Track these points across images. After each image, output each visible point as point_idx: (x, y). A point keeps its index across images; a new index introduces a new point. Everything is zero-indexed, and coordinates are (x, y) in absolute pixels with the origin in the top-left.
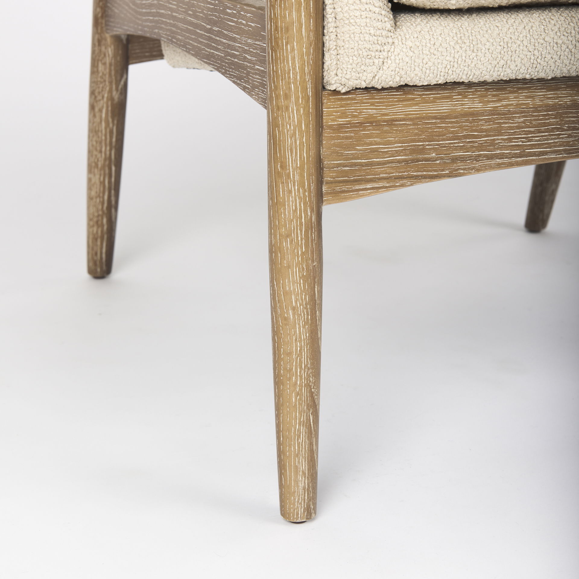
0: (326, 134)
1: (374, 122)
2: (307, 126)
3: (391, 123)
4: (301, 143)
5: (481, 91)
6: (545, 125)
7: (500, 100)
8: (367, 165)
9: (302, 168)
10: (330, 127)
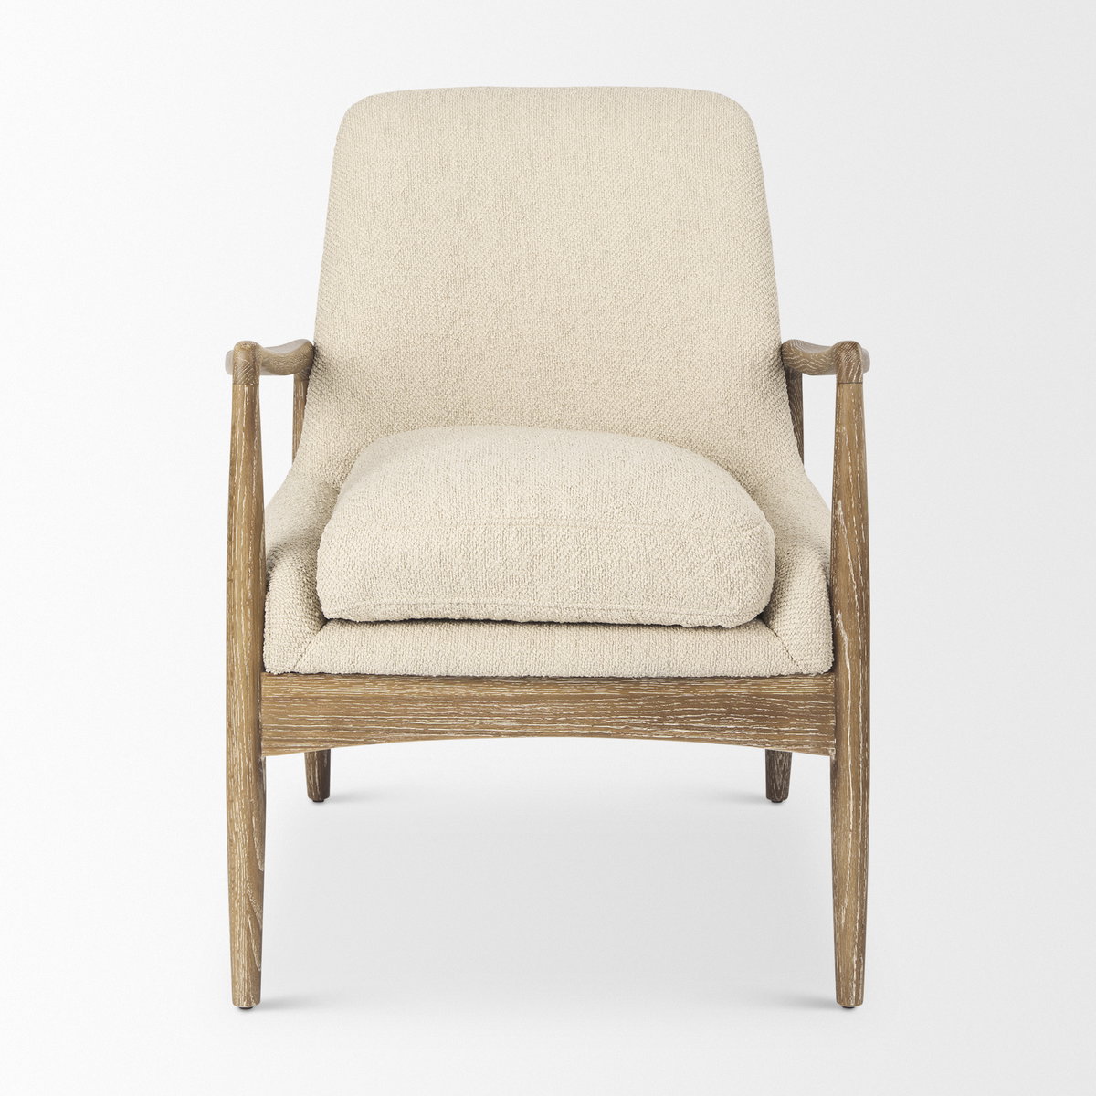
0: (264, 704)
1: (300, 697)
2: (245, 697)
3: (316, 699)
4: (241, 710)
5: (389, 681)
6: (443, 710)
7: (405, 689)
8: (296, 729)
9: (241, 727)
10: (267, 699)
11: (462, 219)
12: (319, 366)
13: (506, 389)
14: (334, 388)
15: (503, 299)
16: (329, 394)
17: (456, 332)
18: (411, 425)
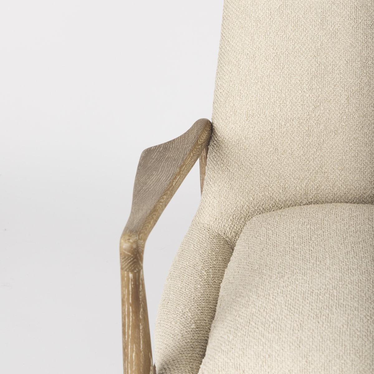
11: (324, 27)
12: (215, 142)
13: (353, 155)
14: (225, 161)
15: (353, 88)
16: (222, 165)
17: (317, 115)
18: (282, 184)
